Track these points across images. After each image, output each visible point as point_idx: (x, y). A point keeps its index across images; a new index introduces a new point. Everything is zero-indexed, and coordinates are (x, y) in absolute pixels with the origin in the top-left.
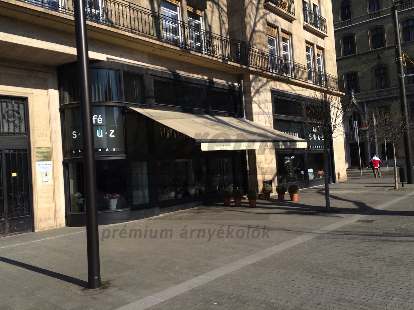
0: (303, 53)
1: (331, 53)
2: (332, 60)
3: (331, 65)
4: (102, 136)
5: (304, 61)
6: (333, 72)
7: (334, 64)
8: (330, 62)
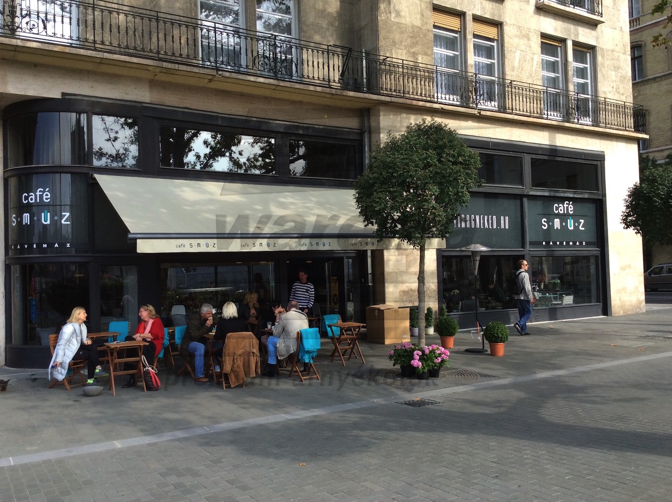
0: (533, 59)
1: (616, 54)
2: (617, 68)
3: (614, 78)
4: (48, 222)
5: (533, 75)
6: (619, 93)
7: (623, 78)
8: (613, 74)
